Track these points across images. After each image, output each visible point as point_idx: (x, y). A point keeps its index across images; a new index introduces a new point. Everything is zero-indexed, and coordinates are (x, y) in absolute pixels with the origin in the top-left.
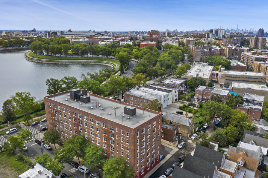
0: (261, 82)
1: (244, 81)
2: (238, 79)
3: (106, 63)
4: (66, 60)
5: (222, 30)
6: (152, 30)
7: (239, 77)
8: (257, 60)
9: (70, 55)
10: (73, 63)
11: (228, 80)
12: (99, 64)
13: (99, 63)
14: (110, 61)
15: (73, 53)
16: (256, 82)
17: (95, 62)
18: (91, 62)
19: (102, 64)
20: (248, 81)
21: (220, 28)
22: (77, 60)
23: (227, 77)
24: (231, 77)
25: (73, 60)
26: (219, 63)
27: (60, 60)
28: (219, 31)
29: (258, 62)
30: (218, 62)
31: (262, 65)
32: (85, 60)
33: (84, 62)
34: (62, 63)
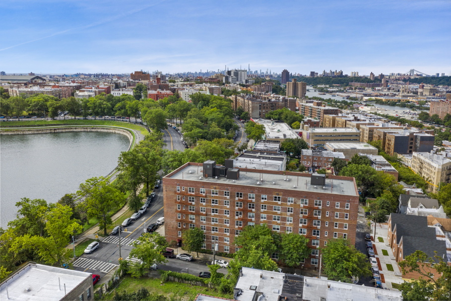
0: (356, 140)
1: (337, 140)
2: (329, 138)
3: (107, 129)
4: (23, 126)
5: (243, 71)
6: (136, 71)
7: (331, 136)
8: (327, 112)
9: (25, 117)
10: (40, 132)
11: (318, 140)
12: (93, 130)
13: (92, 128)
14: (113, 125)
15: (29, 114)
16: (350, 140)
17: (85, 128)
18: (76, 128)
19: (99, 130)
20: (342, 140)
21: (240, 69)
22: (46, 125)
23: (316, 136)
24: (321, 136)
25: (39, 126)
26: (293, 118)
27: (10, 127)
28: (239, 72)
29: (331, 116)
30: (291, 118)
31: (337, 119)
32: (62, 125)
33: (62, 129)
34: (16, 133)
